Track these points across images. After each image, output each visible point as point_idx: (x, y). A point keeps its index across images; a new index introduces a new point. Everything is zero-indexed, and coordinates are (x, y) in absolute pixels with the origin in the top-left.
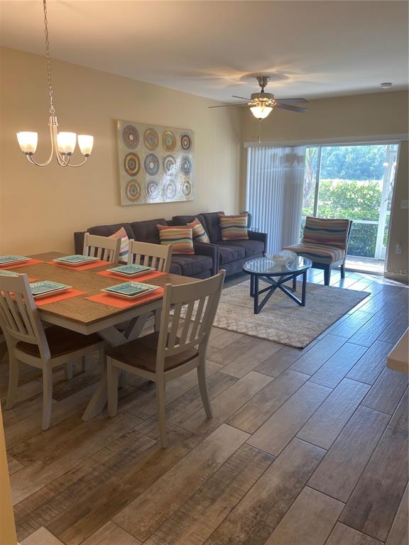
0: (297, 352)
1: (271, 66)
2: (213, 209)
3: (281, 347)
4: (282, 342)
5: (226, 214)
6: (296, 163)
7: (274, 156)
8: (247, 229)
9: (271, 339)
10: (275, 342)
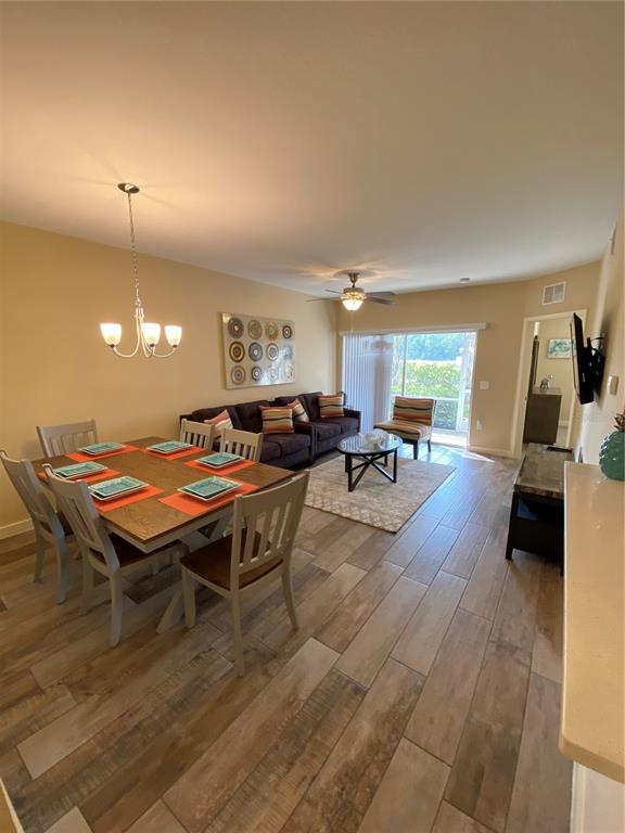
0: (390, 537)
1: (359, 264)
2: (312, 390)
3: (374, 531)
4: (375, 525)
5: (325, 394)
6: (385, 349)
7: (366, 343)
8: (342, 408)
9: (365, 521)
10: (368, 525)
